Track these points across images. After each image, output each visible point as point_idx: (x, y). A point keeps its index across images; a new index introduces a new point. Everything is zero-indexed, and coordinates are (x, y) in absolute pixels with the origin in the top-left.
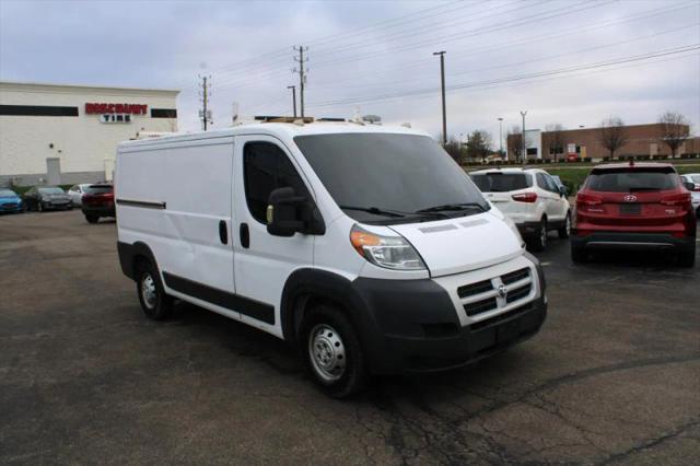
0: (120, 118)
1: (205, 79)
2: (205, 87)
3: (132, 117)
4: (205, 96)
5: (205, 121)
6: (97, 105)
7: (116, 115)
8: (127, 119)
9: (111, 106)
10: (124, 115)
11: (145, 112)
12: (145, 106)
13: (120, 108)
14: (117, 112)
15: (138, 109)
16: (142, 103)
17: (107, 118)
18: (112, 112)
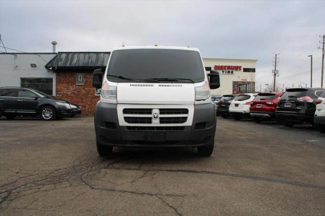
0: (229, 72)
1: (276, 55)
2: (276, 59)
3: (234, 72)
4: (276, 63)
5: (275, 75)
6: (219, 66)
7: (227, 71)
8: (232, 72)
9: (225, 67)
10: (231, 71)
11: (240, 70)
12: (241, 67)
13: (229, 67)
14: (228, 69)
15: (237, 68)
16: (239, 66)
17: (223, 72)
18: (226, 69)
